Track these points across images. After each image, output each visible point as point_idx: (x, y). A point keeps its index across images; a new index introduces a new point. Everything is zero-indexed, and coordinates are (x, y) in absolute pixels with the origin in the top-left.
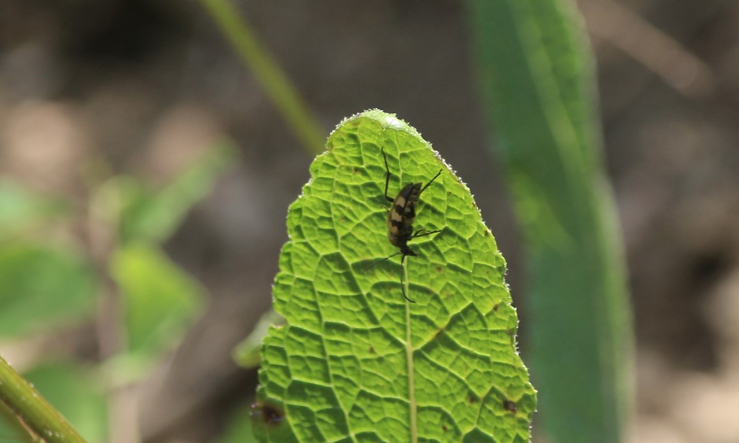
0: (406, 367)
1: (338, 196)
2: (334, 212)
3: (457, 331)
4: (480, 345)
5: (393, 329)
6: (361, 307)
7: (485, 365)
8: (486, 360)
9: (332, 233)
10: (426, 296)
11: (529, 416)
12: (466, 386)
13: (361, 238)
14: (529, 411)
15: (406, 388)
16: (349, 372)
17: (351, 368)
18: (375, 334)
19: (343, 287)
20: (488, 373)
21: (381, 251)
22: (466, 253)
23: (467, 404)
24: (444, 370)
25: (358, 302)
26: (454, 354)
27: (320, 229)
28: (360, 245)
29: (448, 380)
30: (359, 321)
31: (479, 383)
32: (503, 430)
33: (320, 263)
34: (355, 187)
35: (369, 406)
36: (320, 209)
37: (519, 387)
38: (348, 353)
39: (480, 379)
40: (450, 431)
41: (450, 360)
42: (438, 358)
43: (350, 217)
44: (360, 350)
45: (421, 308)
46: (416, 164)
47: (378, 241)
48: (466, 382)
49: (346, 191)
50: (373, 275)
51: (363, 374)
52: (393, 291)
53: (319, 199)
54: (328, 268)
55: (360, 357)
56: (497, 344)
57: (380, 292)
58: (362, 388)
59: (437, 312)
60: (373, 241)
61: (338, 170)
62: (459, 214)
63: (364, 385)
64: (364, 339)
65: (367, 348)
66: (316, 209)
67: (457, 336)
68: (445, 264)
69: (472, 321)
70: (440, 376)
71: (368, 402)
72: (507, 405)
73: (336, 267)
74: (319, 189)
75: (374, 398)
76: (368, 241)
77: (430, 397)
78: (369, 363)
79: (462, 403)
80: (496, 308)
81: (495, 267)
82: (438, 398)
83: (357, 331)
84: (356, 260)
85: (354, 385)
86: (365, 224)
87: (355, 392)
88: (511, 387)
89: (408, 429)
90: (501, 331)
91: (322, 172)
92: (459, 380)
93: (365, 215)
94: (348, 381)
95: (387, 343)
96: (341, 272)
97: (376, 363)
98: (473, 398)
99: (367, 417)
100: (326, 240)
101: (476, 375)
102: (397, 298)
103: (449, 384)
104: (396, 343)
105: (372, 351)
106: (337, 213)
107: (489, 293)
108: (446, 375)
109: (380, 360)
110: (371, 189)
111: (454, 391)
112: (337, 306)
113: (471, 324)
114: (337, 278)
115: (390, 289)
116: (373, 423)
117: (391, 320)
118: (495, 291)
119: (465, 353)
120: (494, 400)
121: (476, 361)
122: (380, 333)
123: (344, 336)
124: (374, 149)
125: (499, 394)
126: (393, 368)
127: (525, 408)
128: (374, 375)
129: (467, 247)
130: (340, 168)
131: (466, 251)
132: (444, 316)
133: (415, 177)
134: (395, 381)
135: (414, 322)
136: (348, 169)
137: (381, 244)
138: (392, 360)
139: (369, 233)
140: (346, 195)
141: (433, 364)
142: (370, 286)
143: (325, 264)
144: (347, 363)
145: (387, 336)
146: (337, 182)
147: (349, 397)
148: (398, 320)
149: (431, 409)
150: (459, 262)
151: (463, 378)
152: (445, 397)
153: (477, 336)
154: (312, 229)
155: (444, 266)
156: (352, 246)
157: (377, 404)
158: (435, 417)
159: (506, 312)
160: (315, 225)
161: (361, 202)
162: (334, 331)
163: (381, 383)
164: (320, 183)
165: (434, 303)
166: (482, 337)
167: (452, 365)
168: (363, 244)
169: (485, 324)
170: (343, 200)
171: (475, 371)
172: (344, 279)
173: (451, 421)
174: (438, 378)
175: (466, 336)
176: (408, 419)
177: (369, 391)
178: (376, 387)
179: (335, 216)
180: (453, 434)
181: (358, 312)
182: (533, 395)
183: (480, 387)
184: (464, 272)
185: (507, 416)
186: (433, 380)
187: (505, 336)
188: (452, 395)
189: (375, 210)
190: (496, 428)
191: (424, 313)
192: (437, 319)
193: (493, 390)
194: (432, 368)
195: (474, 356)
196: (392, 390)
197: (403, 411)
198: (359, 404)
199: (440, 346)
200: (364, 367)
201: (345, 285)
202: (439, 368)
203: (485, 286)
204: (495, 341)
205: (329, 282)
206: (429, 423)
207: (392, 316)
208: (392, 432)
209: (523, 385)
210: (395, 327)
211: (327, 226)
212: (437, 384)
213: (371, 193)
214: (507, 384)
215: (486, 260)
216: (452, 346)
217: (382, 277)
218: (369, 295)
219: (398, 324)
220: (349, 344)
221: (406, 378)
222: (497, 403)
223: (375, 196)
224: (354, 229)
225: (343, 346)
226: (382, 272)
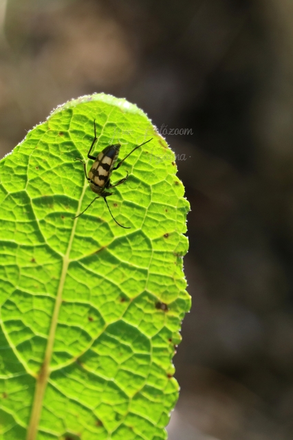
0: (60, 273)
1: (39, 152)
2: (31, 162)
3: (119, 249)
4: (140, 261)
5: (58, 247)
6: (33, 230)
7: (143, 275)
8: (145, 272)
9: (25, 178)
10: (96, 223)
11: (181, 315)
12: (119, 290)
13: (48, 181)
14: (181, 311)
15: (57, 288)
16: (9, 276)
17: (12, 274)
18: (40, 249)
19: (22, 216)
20: (144, 282)
21: (62, 190)
22: (147, 195)
23: (118, 302)
24: (100, 277)
25: (31, 227)
26: (113, 266)
27: (15, 175)
28: (45, 186)
29: (102, 284)
30: (29, 240)
31: (133, 288)
32: (151, 324)
33: (6, 199)
34: (56, 146)
35: (22, 301)
36: (21, 161)
37: (174, 293)
38: (11, 263)
39: (135, 286)
40: (96, 322)
41: (108, 271)
42: (96, 268)
43: (43, 166)
44: (23, 260)
45: (89, 232)
46: (120, 131)
47: (62, 183)
48: (120, 287)
49: (47, 148)
50: (51, 207)
51: (21, 278)
52: (66, 219)
53: (22, 154)
54: (14, 202)
55: (21, 265)
56: (160, 261)
57: (54, 220)
58: (18, 288)
59: (104, 235)
60: (57, 183)
61: (46, 133)
62: (151, 167)
63: (20, 285)
64: (29, 253)
65: (30, 259)
66: (17, 161)
67: (119, 253)
68: (121, 202)
69: (138, 244)
70: (94, 281)
71: (22, 298)
72: (159, 305)
73: (20, 202)
74: (26, 147)
75: (26, 295)
76: (53, 183)
77: (80, 295)
78: (29, 270)
79: (113, 302)
80: (166, 236)
81: (176, 207)
82: (88, 297)
83: (24, 247)
84: (38, 196)
85: (12, 286)
86: (55, 171)
87: (11, 291)
88: (166, 292)
89: (51, 317)
90: (167, 253)
91: (34, 136)
92: (113, 285)
93: (57, 164)
94: (8, 283)
95: (48, 256)
96: (23, 205)
97: (35, 270)
98: (124, 298)
99: (18, 309)
100: (18, 183)
101: (132, 283)
102: (67, 224)
103: (103, 287)
104: (56, 256)
105: (33, 261)
106: (34, 164)
107: (164, 225)
108: (101, 281)
109: (39, 268)
110: (68, 147)
111: (106, 293)
112: (12, 229)
113: (136, 246)
114: (19, 210)
115: (63, 217)
116: (21, 313)
117: (58, 239)
118: (170, 224)
119: (125, 266)
120: (145, 301)
121: (134, 272)
122: (44, 249)
123: (12, 251)
124: (84, 119)
125: (151, 297)
126: (48, 273)
127: (179, 309)
128: (31, 279)
129: (149, 191)
130: (48, 132)
131: (148, 194)
132: (109, 238)
133: (114, 140)
134: (49, 283)
135: (77, 241)
136: (55, 133)
137: (63, 185)
138: (50, 268)
139: (55, 177)
140: (46, 151)
141: (89, 272)
142: (45, 215)
143: (11, 199)
144: (8, 270)
145: (49, 250)
146: (41, 142)
147: (5, 294)
148: (64, 239)
149: (78, 304)
150: (137, 201)
151: (117, 283)
152: (96, 297)
153: (140, 255)
154: (9, 175)
155: (120, 203)
156: (37, 186)
157: (29, 300)
158: (82, 310)
159: (177, 240)
160: (12, 172)
161: (56, 155)
162: (5, 247)
163: (36, 284)
164: (30, 144)
165: (103, 229)
166: (146, 256)
167: (109, 274)
168: (48, 185)
169: (150, 246)
170: (43, 155)
171: (131, 279)
172: (25, 210)
173: (97, 314)
174: (91, 283)
175: (129, 255)
176: (53, 310)
177: (23, 290)
178: (31, 287)
179: (31, 166)
180: (99, 323)
181: (30, 234)
182: (188, 300)
183: (132, 291)
184: (139, 208)
185: (157, 313)
186: (87, 284)
187: (172, 257)
188: (104, 296)
189: (66, 161)
190: (143, 321)
191: (91, 235)
192: (102, 240)
193: (145, 293)
194: (88, 275)
195: (133, 269)
196: (44, 289)
197: (49, 304)
198: (13, 299)
199: (100, 259)
200: (22, 273)
201: (25, 215)
202: (95, 276)
203: (160, 220)
204: (158, 259)
205: (11, 213)
206: (73, 314)
207: (59, 237)
208: (36, 319)
209: (179, 292)
210: (59, 244)
211: (22, 173)
212: (90, 287)
213: (68, 149)
214: (162, 290)
215: (168, 202)
216: (113, 260)
217: (57, 209)
218: (43, 222)
219: (62, 243)
220: (15, 257)
221: (58, 281)
222: (148, 304)
223: (70, 151)
224: (42, 175)
225: (9, 258)
226: (60, 206)
